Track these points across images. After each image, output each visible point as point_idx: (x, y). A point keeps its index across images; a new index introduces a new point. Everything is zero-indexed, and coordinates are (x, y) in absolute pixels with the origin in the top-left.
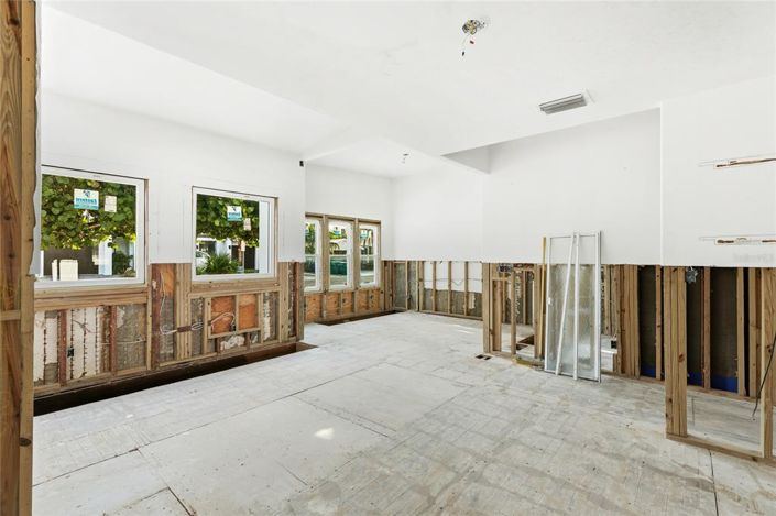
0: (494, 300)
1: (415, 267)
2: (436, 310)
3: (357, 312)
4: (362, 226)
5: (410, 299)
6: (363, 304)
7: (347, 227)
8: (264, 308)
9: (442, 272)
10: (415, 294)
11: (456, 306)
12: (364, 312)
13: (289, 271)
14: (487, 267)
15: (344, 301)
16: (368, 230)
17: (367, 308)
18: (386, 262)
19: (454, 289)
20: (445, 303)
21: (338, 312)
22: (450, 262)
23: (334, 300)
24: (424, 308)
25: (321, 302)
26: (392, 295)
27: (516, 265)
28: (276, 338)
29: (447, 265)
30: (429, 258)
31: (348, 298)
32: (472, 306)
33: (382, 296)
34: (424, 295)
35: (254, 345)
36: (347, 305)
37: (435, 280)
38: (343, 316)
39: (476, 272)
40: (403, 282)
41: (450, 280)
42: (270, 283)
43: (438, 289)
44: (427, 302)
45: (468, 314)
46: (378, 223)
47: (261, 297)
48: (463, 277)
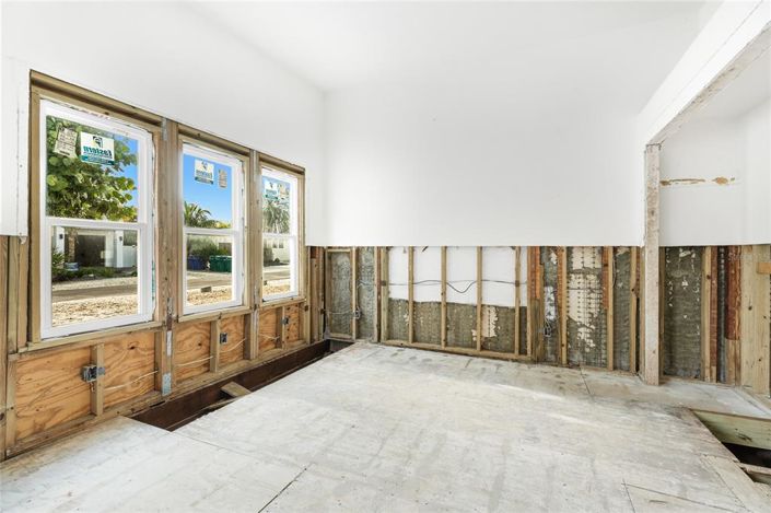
1: (370, 260)
2: (415, 340)
4: (266, 171)
5: (361, 318)
6: (268, 337)
9: (428, 267)
10: (371, 310)
15: (223, 339)
16: (280, 184)
17: (278, 343)
18: (313, 249)
19: (452, 299)
20: (434, 326)
21: (208, 366)
22: (445, 249)
23: (197, 338)
24: (387, 336)
25: (156, 350)
26: (323, 312)
29: (438, 254)
30: (400, 241)
31: (234, 330)
32: (490, 332)
33: (306, 316)
34: (390, 311)
36: (234, 344)
37: (412, 283)
40: (344, 287)
41: (445, 283)
43: (418, 299)
44: (396, 325)
45: (483, 348)
46: (300, 170)
48: (474, 276)
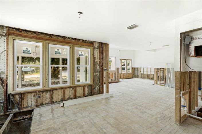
0: (156, 75)
1: (139, 69)
2: (144, 78)
3: (127, 77)
4: (128, 61)
5: (138, 76)
7: (125, 61)
8: (114, 75)
9: (145, 70)
10: (139, 74)
11: (148, 77)
12: (128, 78)
13: (117, 69)
14: (155, 69)
18: (133, 68)
19: (148, 73)
20: (146, 76)
22: (147, 68)
23: (123, 75)
24: (141, 77)
26: (134, 75)
27: (160, 68)
28: (115, 80)
29: (146, 69)
30: (142, 67)
31: (125, 75)
32: (152, 77)
33: (132, 75)
34: (141, 75)
35: (112, 81)
38: (124, 78)
39: (153, 70)
40: (136, 72)
41: (147, 72)
42: (115, 71)
43: (144, 73)
45: (151, 79)
46: (131, 60)
47: (113, 74)
48: (150, 71)
